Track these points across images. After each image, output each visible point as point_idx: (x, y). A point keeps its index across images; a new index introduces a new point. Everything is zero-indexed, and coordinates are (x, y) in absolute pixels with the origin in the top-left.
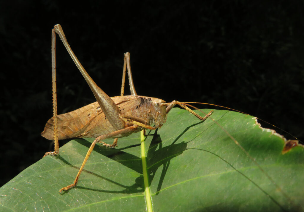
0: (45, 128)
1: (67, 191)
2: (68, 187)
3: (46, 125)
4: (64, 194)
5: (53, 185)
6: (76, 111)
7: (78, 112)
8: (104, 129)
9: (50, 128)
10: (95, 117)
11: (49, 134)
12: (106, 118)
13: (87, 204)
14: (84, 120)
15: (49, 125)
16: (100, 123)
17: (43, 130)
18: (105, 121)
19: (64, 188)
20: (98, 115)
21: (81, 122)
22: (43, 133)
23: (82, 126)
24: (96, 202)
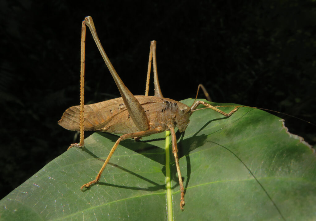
0: (63, 117)
1: (88, 188)
2: (89, 183)
3: (64, 114)
4: (85, 191)
5: (75, 180)
6: (97, 104)
7: (99, 106)
8: (126, 128)
9: (68, 118)
10: (118, 114)
11: (66, 124)
12: (129, 117)
13: (108, 202)
14: (106, 115)
15: (67, 115)
16: (123, 121)
17: (60, 119)
18: (129, 120)
19: (85, 185)
20: (121, 112)
21: (101, 116)
22: (60, 122)
23: (103, 120)
24: (117, 200)
